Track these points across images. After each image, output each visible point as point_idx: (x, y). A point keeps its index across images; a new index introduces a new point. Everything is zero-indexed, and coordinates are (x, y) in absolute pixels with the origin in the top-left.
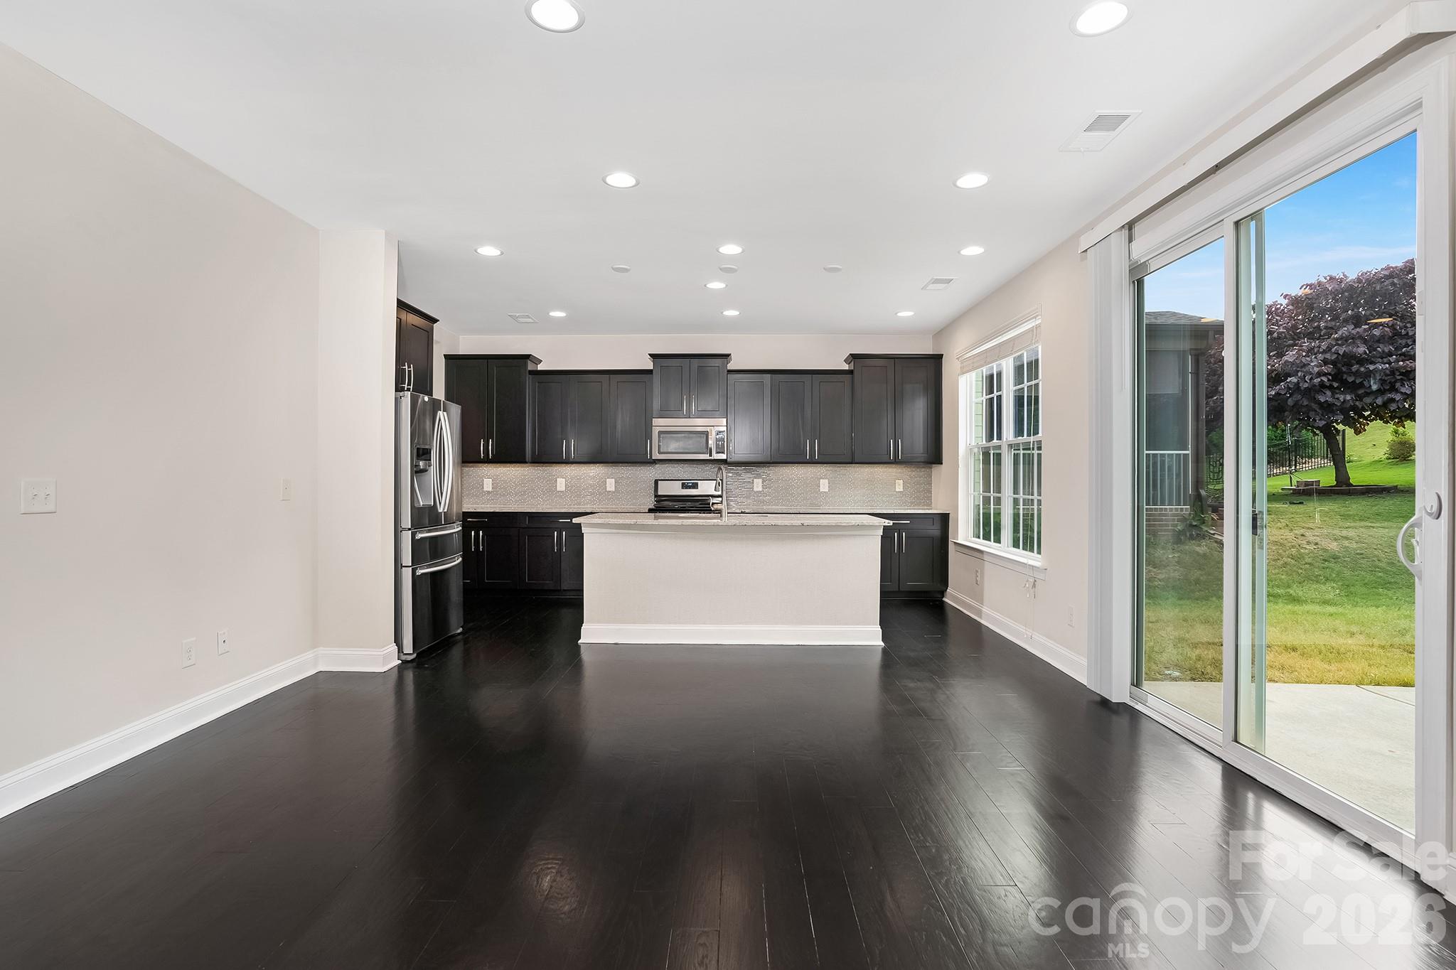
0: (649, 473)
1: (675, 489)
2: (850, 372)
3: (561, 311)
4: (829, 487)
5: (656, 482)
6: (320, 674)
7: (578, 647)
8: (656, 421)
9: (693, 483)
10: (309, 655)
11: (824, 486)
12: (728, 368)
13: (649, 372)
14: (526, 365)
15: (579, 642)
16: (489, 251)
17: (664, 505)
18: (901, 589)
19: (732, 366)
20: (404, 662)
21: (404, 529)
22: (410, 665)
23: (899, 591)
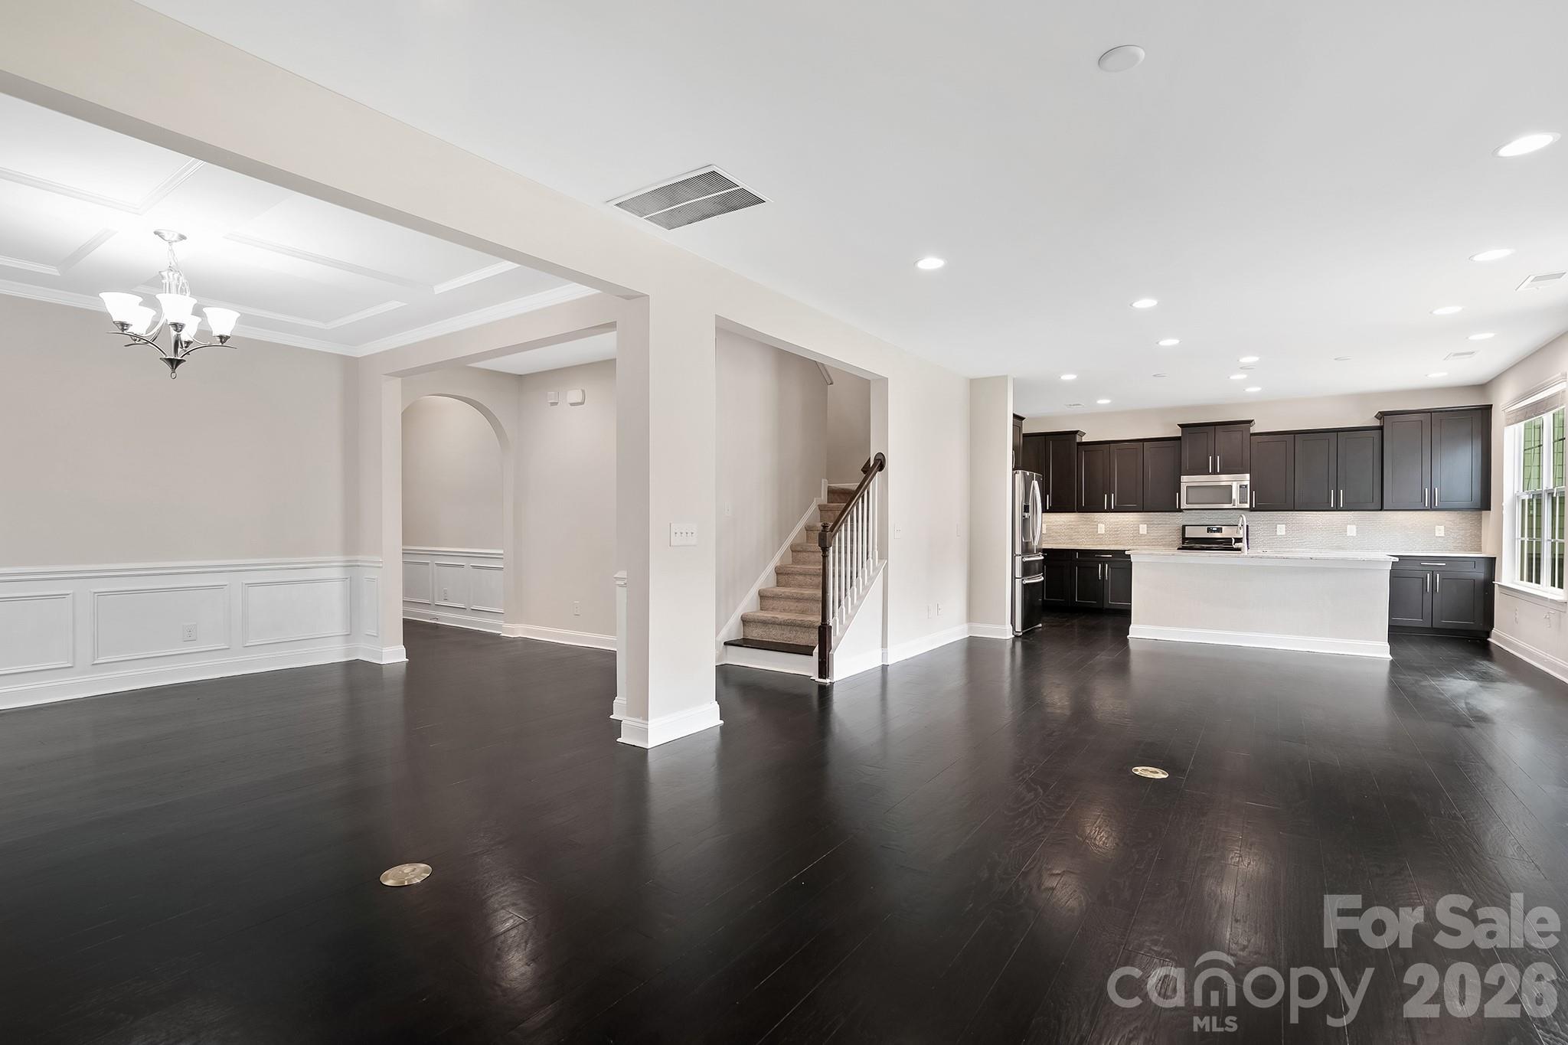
0: (1178, 519)
1: (1202, 533)
2: (1379, 428)
3: (1107, 399)
4: (1357, 531)
5: (1184, 527)
7: (1127, 640)
8: (1184, 478)
9: (1216, 528)
11: (1352, 530)
12: (1251, 432)
13: (1179, 438)
14: (1075, 438)
15: (1128, 636)
17: (1190, 544)
18: (1434, 626)
19: (1254, 429)
20: (1016, 636)
21: (1017, 555)
22: (1020, 639)
23: (1432, 628)
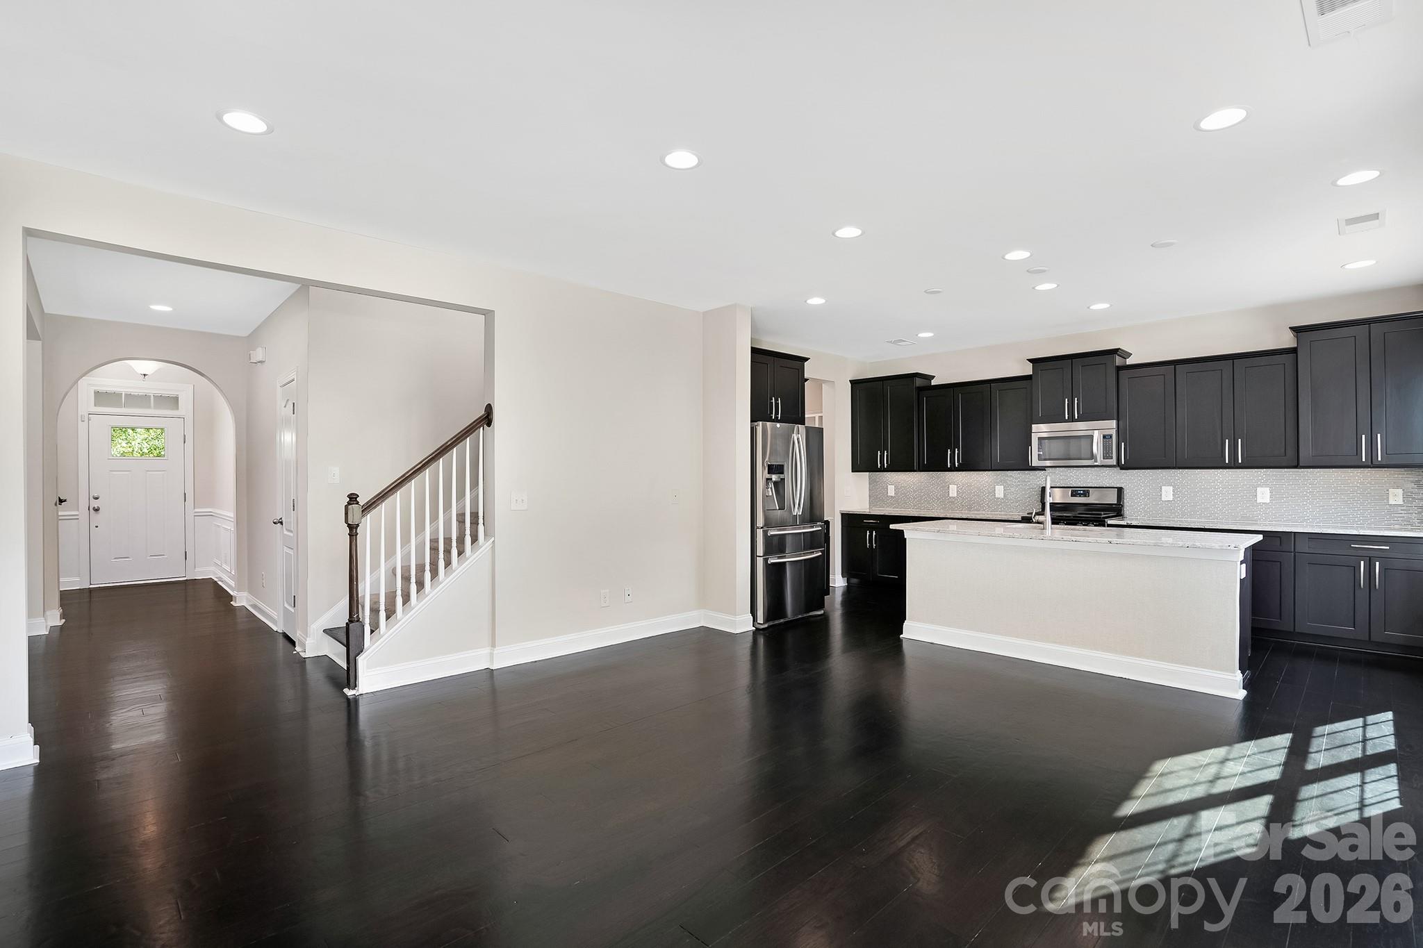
0: (1033, 480)
1: (1064, 497)
2: (1294, 351)
3: (929, 332)
4: (1271, 496)
5: (1042, 490)
6: (702, 629)
7: (900, 641)
8: (1036, 428)
9: (1083, 491)
10: (695, 613)
11: (1264, 495)
12: (1117, 365)
13: (1030, 377)
14: (914, 383)
15: (901, 636)
16: (816, 301)
18: (1374, 639)
20: (758, 629)
21: (760, 528)
22: (761, 632)
23: (1370, 641)
